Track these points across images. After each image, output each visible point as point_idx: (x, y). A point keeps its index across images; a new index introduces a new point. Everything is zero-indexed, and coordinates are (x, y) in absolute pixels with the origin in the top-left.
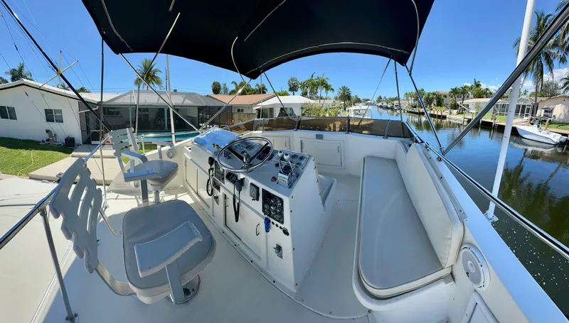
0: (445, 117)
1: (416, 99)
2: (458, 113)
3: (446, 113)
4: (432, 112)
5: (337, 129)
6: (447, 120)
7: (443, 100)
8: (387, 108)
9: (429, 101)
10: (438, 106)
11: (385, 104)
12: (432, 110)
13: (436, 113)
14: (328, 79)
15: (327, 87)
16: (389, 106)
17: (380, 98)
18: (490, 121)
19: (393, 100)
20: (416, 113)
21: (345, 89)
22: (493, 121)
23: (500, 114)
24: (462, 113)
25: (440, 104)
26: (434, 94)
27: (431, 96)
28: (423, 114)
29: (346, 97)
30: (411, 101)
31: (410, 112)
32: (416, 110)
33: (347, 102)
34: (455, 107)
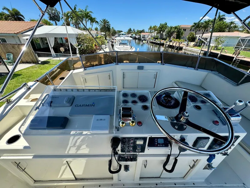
0: (181, 49)
1: (159, 32)
2: (195, 46)
3: (183, 45)
4: (171, 44)
5: (103, 63)
6: (183, 51)
7: (182, 33)
8: (135, 38)
9: (170, 34)
10: (177, 38)
11: (134, 35)
12: (171, 41)
13: (174, 45)
14: (91, 12)
15: (92, 20)
16: (137, 37)
17: (130, 30)
18: (231, 55)
19: (140, 33)
20: (158, 44)
21: (105, 21)
22: (234, 56)
23: (245, 49)
24: (199, 46)
25: (178, 37)
26: (176, 28)
27: (173, 30)
28: (163, 45)
29: (106, 28)
30: (155, 34)
31: (152, 43)
32: (158, 41)
33: (108, 33)
34: (192, 39)
